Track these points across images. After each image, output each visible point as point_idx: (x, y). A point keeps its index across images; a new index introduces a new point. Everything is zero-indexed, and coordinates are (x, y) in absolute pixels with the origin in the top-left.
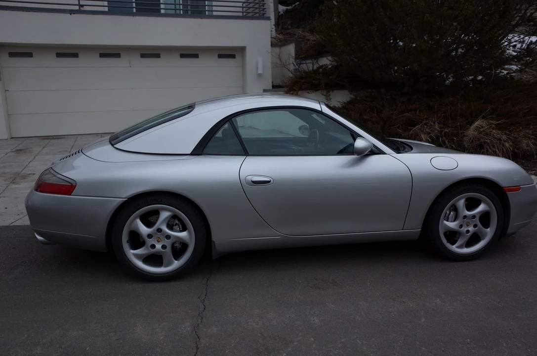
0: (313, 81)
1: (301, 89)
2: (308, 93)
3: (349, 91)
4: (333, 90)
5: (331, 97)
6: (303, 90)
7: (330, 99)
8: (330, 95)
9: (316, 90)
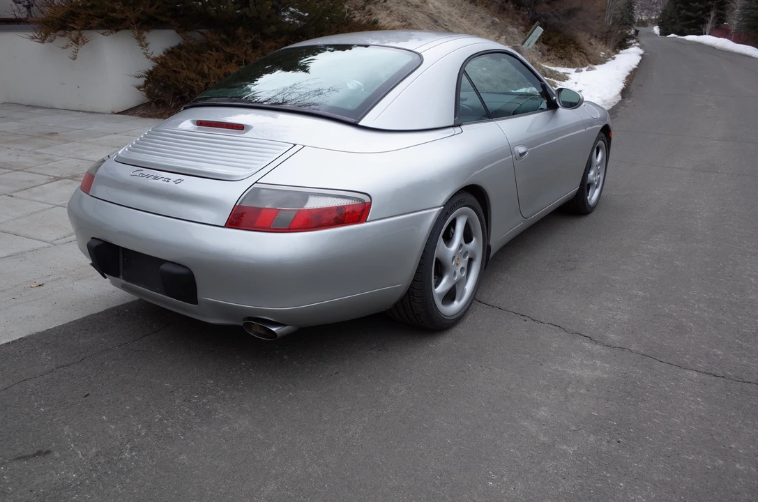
0: (109, 13)
1: (88, 27)
2: (103, 34)
3: (178, 32)
4: (148, 30)
5: (147, 40)
6: (91, 29)
7: (147, 45)
8: (144, 38)
9: (117, 30)
